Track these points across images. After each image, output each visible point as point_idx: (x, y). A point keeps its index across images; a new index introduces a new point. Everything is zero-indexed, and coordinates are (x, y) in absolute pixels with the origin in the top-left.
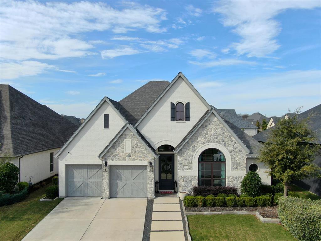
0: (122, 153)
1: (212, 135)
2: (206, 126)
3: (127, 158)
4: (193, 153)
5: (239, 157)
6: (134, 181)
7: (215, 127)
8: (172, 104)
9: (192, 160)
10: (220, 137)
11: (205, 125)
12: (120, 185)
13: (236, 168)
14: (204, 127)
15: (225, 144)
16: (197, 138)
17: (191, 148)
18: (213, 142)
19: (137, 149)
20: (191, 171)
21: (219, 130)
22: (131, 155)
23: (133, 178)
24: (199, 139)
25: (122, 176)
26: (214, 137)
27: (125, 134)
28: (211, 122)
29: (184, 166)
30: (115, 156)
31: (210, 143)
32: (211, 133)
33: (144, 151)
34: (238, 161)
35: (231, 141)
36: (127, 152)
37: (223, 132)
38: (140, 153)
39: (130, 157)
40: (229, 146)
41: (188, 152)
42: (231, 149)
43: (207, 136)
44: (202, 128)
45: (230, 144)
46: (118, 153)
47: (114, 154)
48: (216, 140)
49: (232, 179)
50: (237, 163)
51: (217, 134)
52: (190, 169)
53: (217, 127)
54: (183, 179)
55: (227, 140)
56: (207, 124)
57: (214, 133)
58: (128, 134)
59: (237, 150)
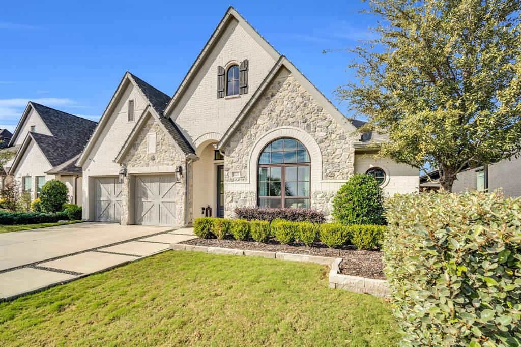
0: (144, 155)
1: (283, 111)
2: (273, 95)
3: (151, 163)
4: (249, 149)
5: (338, 152)
6: (164, 200)
7: (290, 93)
8: (220, 68)
9: (246, 161)
10: (299, 114)
11: (271, 93)
12: (146, 205)
13: (332, 175)
14: (269, 98)
15: (309, 125)
16: (257, 120)
17: (245, 139)
18: (285, 125)
19: (164, 147)
20: (244, 182)
21: (296, 100)
22: (156, 156)
23: (162, 195)
24: (260, 121)
25: (148, 192)
26: (287, 115)
27: (149, 125)
28: (281, 86)
29: (233, 173)
30: (136, 160)
31: (280, 127)
32: (282, 107)
33: (172, 150)
34: (336, 160)
35: (321, 118)
36: (150, 152)
37: (305, 102)
38: (167, 154)
39: (154, 160)
40: (318, 129)
41: (240, 147)
42: (321, 134)
43: (273, 114)
44: (265, 100)
45: (319, 126)
46: (139, 155)
47: (135, 157)
48: (291, 120)
49: (322, 197)
50: (333, 164)
51: (294, 108)
52: (243, 178)
53: (294, 94)
54: (231, 197)
55: (313, 119)
56: (274, 91)
57: (288, 106)
58: (152, 124)
59: (333, 136)
